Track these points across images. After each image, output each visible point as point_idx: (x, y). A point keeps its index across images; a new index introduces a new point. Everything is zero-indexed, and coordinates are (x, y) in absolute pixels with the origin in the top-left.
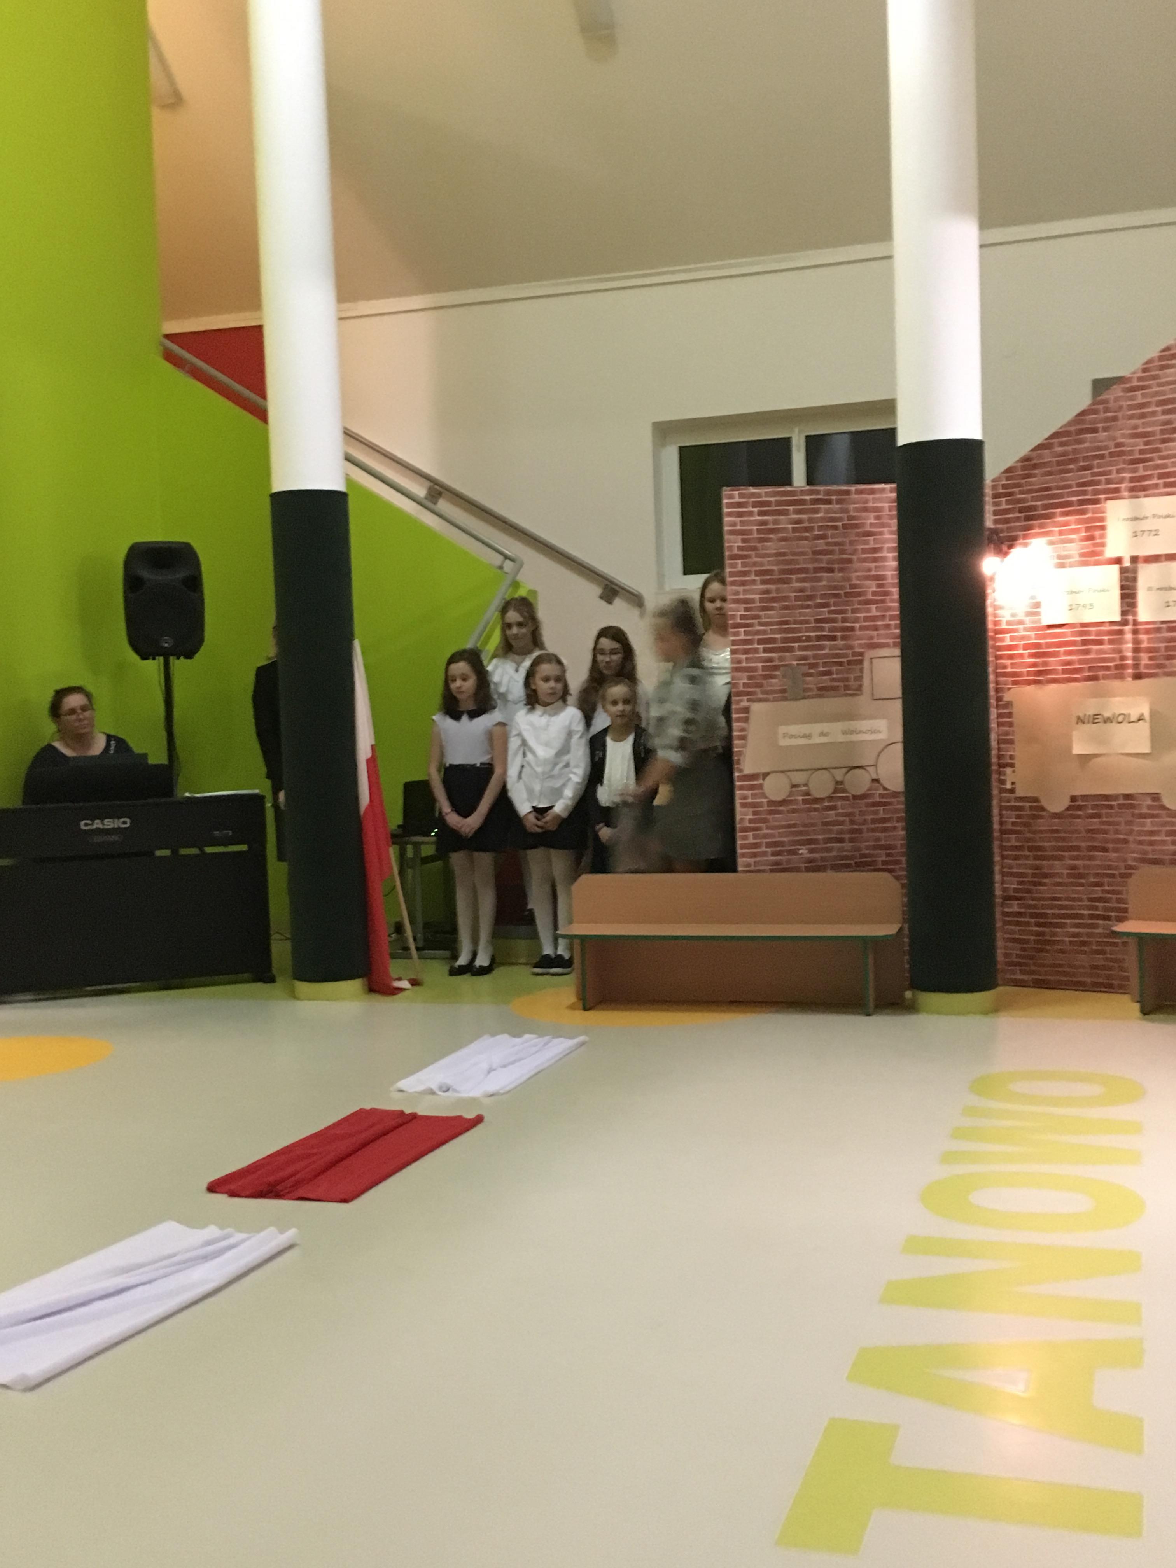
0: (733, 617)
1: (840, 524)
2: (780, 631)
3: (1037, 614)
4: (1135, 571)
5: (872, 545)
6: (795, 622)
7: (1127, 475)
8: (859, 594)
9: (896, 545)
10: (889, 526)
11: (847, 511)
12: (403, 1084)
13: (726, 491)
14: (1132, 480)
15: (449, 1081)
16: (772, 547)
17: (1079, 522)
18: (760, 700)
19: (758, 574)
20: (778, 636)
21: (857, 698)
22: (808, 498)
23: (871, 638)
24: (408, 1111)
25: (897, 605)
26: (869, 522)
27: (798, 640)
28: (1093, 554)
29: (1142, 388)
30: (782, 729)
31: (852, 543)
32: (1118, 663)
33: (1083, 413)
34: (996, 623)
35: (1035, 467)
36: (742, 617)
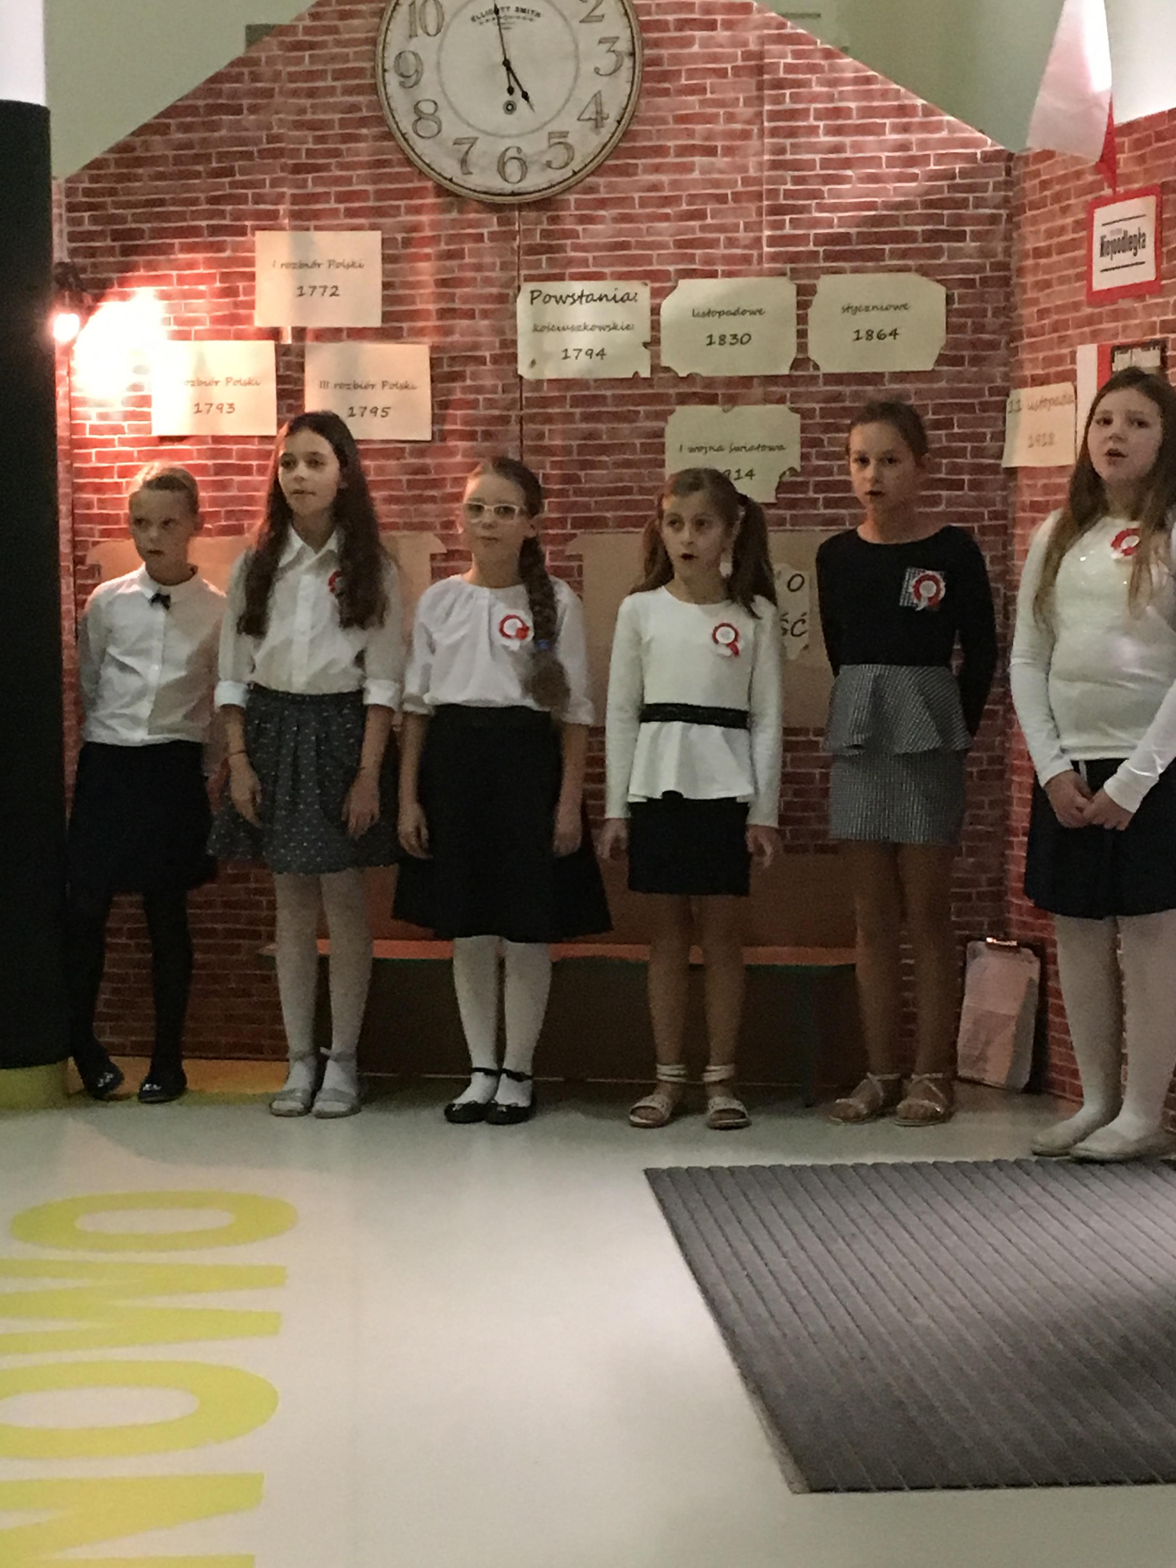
3: (146, 416)
4: (302, 354)
14: (295, 199)
17: (209, 263)
28: (234, 319)
29: (312, 46)
33: (217, 78)
34: (71, 428)
35: (139, 162)
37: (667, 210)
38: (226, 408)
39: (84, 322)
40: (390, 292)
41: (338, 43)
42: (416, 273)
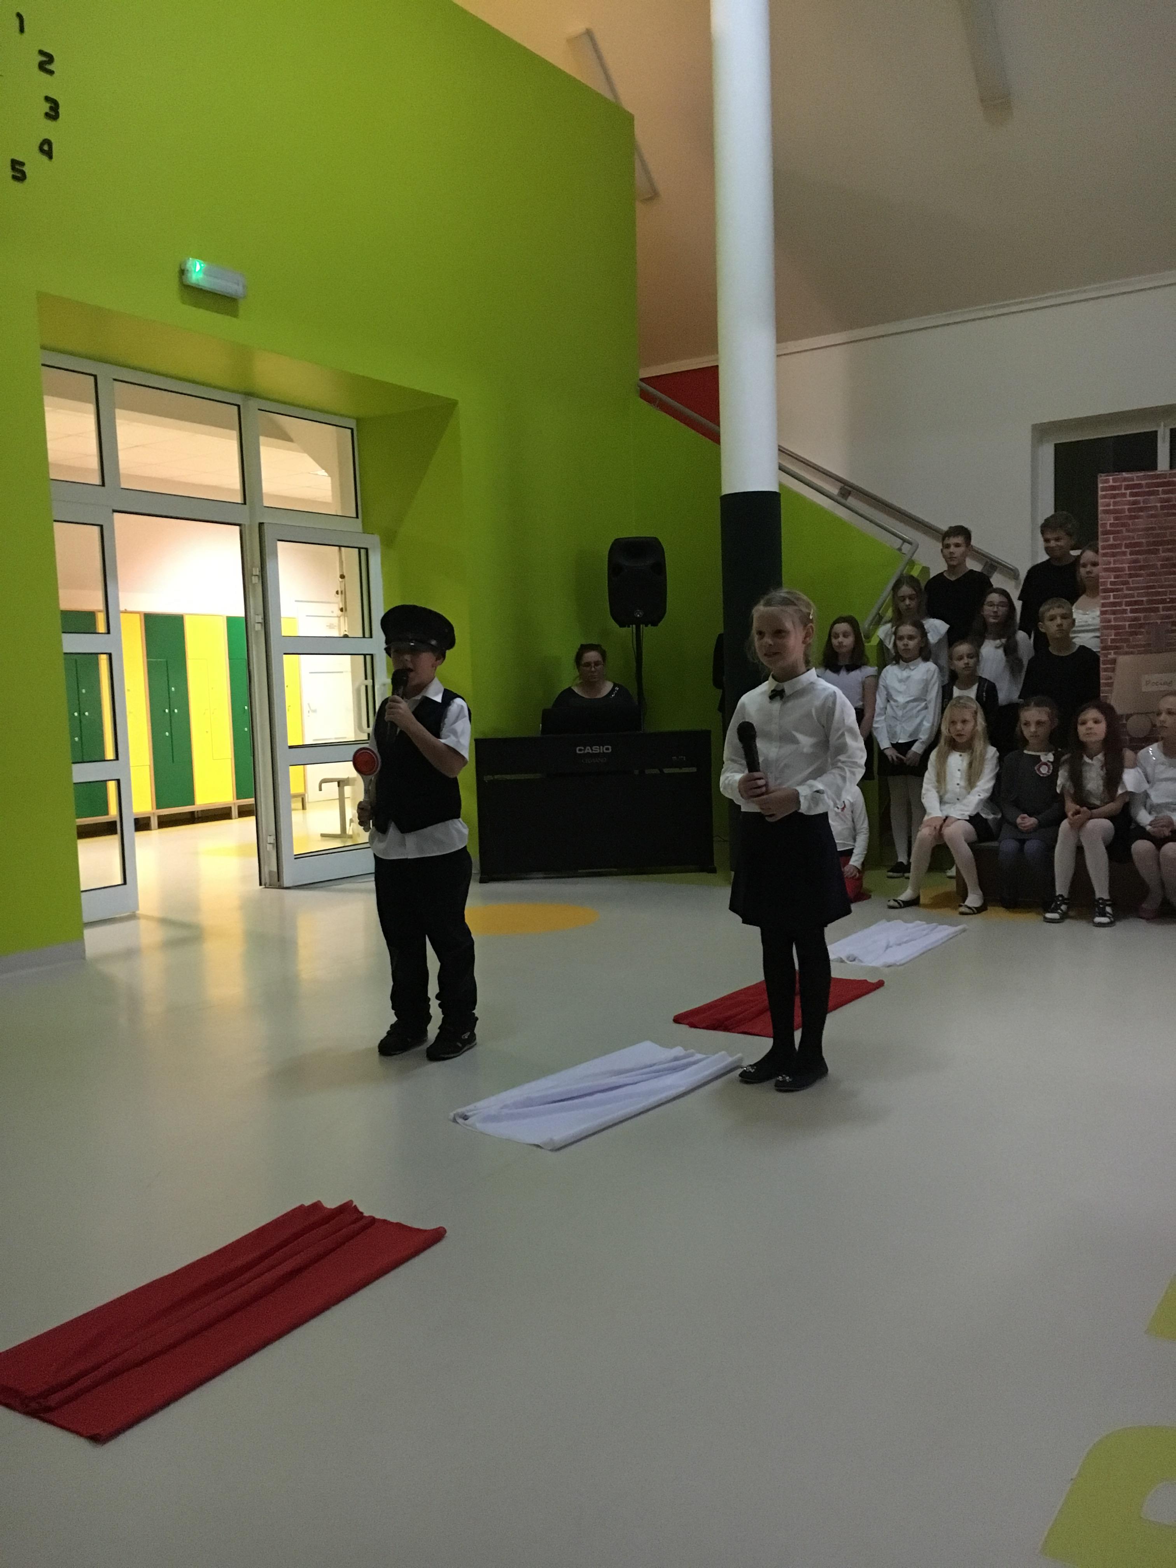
0: (1104, 583)
2: (1147, 594)
6: (1161, 587)
13: (1101, 477)
15: (856, 953)
16: (1141, 523)
18: (1127, 653)
19: (1127, 546)
20: (1144, 599)
30: (1146, 678)
36: (1112, 583)
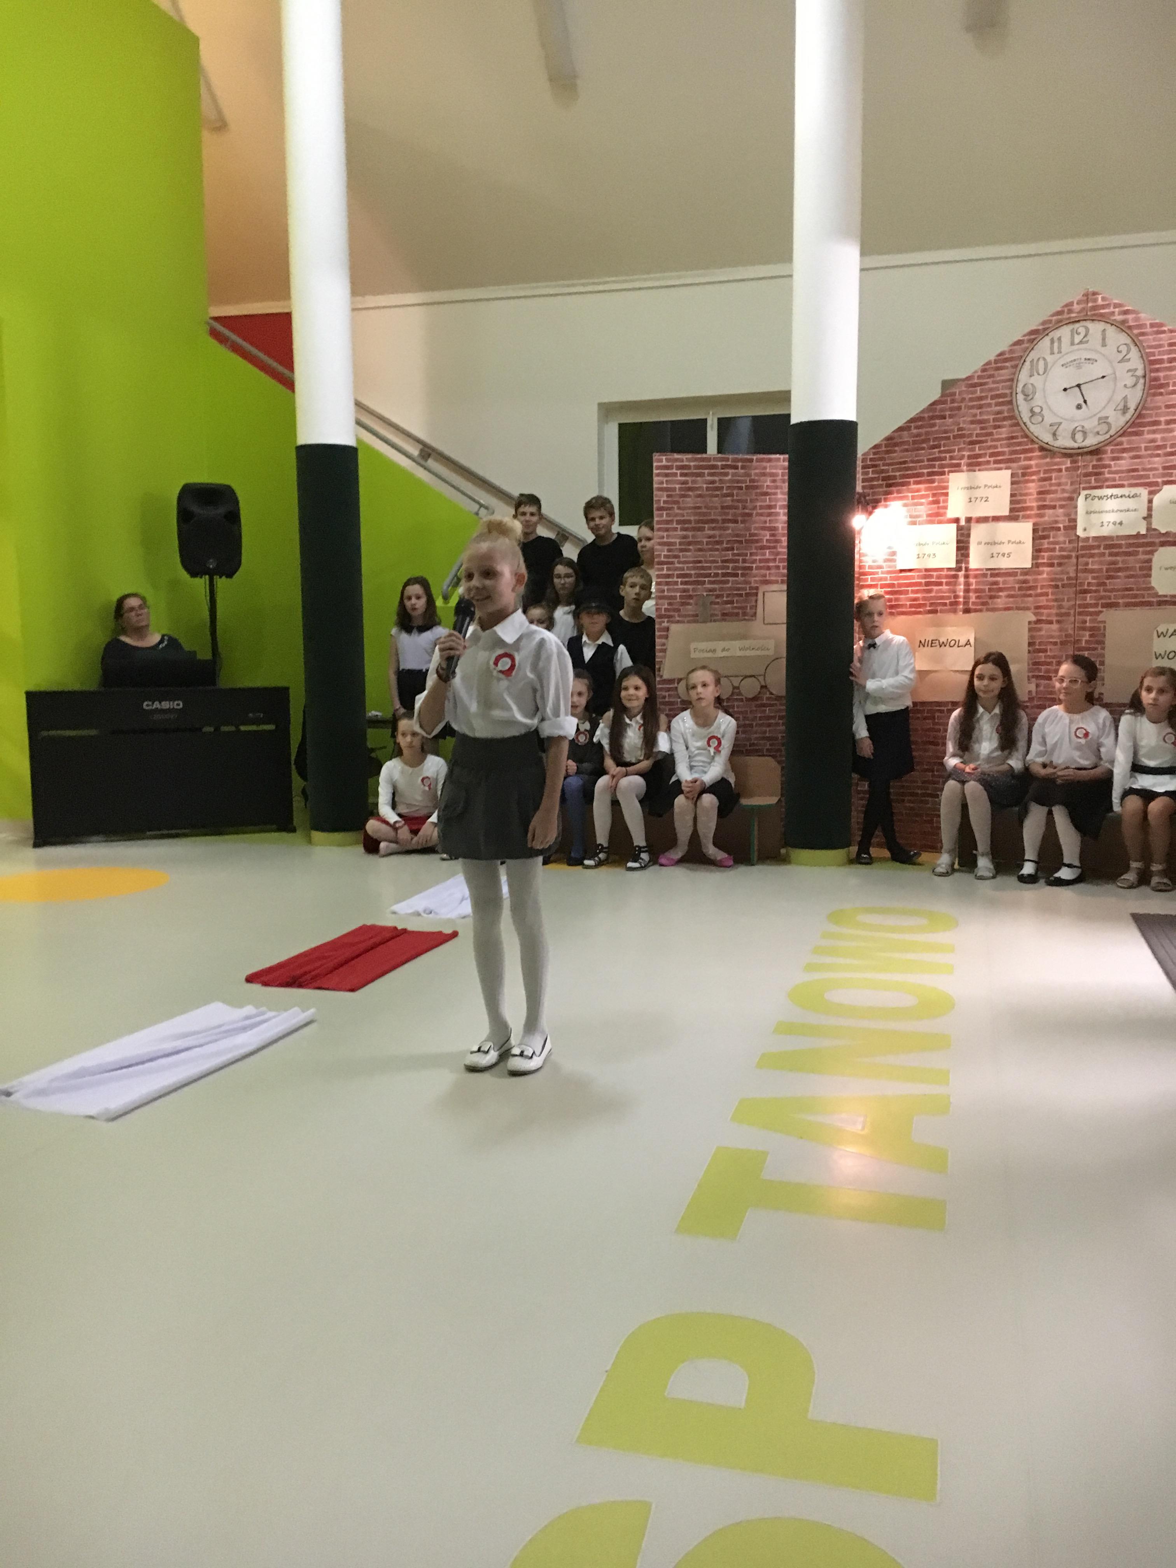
0: (659, 556)
1: (744, 485)
2: (694, 568)
3: (894, 561)
4: (969, 529)
5: (768, 503)
6: (706, 562)
7: (966, 453)
8: (757, 541)
9: (786, 503)
10: (781, 488)
11: (749, 475)
12: (396, 908)
13: (656, 456)
14: (969, 457)
15: (432, 906)
17: (927, 489)
18: (678, 622)
19: (678, 522)
20: (693, 572)
21: (750, 623)
22: (719, 463)
23: (765, 576)
24: (399, 928)
25: (786, 550)
26: (765, 484)
27: (709, 575)
28: (938, 514)
29: (981, 384)
30: (693, 646)
31: (751, 501)
32: (953, 600)
33: (934, 403)
34: (860, 567)
35: (896, 445)
36: (665, 556)
37: (1159, 452)
38: (932, 556)
39: (868, 519)
40: (1014, 498)
41: (994, 382)
42: (1029, 488)
